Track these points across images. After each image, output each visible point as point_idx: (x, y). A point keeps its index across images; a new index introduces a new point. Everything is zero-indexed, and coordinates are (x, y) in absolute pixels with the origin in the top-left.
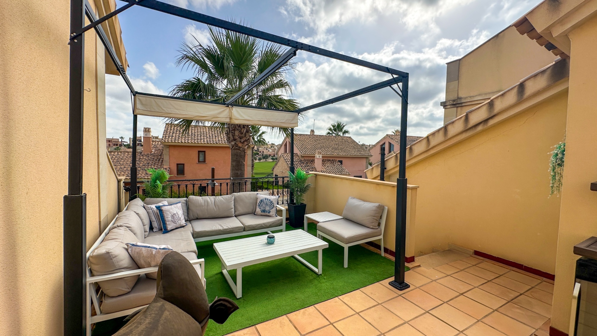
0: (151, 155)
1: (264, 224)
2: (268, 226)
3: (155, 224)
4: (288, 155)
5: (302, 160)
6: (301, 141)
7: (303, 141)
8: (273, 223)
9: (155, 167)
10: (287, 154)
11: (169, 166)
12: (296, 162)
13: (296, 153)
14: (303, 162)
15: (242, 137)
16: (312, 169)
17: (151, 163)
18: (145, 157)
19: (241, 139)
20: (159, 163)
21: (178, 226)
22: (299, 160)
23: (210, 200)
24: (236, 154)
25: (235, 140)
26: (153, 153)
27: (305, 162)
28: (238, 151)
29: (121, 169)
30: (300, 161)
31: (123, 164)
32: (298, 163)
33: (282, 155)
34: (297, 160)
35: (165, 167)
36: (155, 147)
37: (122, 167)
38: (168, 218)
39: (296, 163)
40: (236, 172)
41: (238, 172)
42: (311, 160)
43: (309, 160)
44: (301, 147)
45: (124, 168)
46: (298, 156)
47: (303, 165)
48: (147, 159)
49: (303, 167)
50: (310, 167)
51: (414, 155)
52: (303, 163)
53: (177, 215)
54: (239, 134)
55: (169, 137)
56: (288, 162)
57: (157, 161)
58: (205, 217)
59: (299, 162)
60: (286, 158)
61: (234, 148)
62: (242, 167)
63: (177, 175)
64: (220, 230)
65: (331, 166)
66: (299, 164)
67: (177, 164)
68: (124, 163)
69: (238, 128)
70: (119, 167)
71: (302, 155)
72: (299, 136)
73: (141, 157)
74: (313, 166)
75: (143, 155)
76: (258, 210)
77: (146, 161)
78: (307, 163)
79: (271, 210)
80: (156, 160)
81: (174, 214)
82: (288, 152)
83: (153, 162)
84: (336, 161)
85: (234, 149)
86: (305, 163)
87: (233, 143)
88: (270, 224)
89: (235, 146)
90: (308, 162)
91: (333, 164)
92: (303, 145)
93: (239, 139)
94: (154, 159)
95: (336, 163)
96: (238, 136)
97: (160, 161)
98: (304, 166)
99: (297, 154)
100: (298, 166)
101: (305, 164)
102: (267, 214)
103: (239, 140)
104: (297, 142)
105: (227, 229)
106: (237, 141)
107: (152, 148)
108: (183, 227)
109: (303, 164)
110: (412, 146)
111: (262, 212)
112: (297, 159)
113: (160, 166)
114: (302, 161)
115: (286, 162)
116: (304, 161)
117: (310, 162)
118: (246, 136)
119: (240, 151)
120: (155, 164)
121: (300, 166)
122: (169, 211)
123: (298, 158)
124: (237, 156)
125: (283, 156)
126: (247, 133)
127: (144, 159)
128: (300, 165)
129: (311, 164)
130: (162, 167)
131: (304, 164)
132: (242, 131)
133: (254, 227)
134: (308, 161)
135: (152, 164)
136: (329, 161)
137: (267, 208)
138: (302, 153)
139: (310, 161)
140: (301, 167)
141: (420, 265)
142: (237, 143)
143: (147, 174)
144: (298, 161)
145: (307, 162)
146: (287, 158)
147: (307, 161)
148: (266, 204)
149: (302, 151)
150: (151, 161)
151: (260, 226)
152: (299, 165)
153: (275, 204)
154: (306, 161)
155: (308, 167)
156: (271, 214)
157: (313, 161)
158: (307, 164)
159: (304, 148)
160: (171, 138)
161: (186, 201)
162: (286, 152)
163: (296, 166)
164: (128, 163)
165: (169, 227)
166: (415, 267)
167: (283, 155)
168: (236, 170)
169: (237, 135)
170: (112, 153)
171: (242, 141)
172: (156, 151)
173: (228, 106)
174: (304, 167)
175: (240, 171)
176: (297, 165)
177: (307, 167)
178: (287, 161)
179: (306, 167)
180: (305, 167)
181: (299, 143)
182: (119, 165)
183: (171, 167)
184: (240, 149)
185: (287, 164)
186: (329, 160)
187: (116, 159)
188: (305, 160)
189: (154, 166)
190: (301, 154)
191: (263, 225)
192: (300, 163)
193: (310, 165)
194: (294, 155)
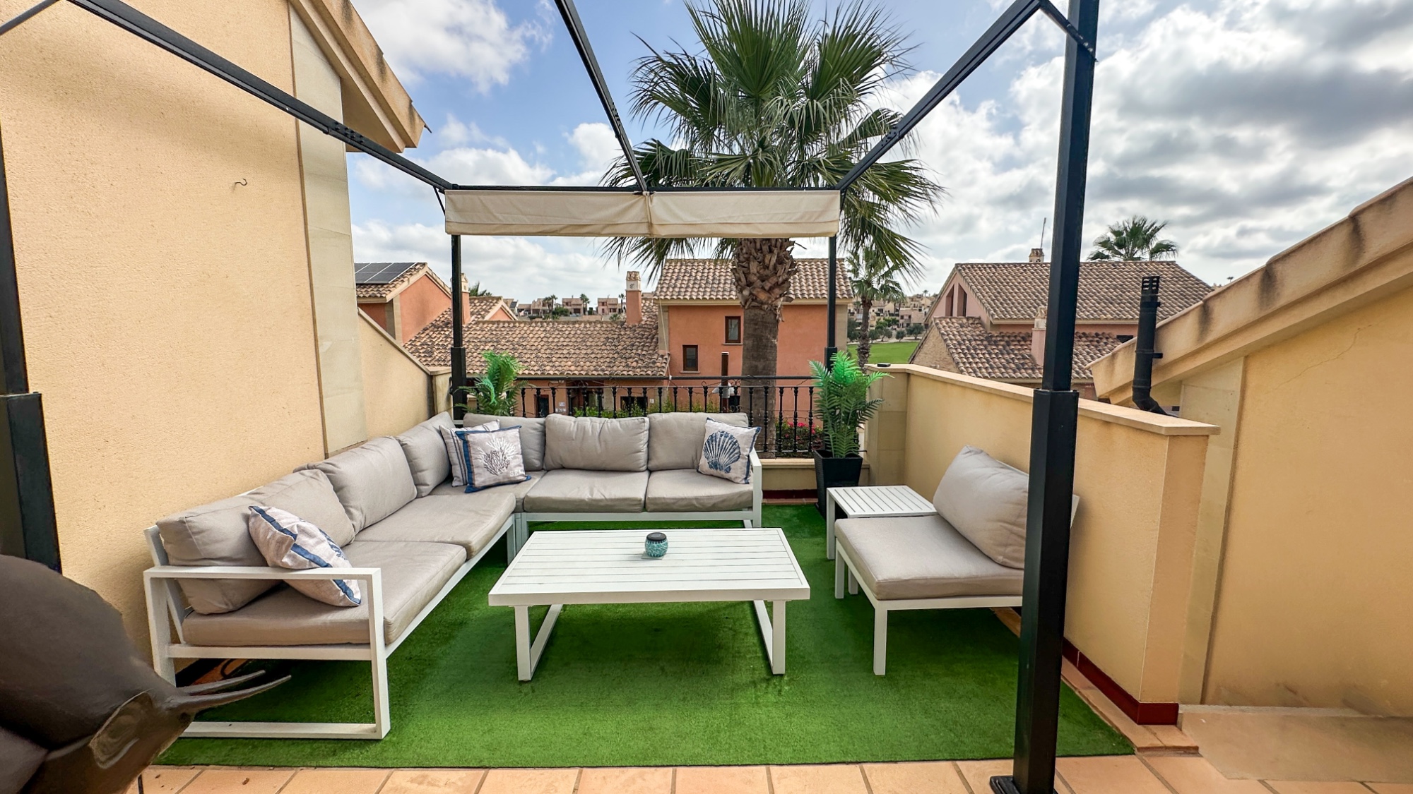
0: (639, 327)
1: (697, 499)
2: (710, 505)
3: (457, 471)
4: (953, 323)
5: (992, 336)
6: (996, 282)
7: (1002, 283)
8: (723, 501)
9: (644, 353)
10: (948, 320)
11: (669, 350)
12: (975, 340)
13: (977, 316)
14: (995, 341)
15: (766, 276)
16: (1022, 361)
17: (637, 343)
18: (628, 333)
19: (763, 281)
20: (653, 344)
21: (501, 479)
22: (985, 335)
23: (592, 426)
24: (753, 320)
25: (749, 284)
26: (643, 323)
27: (1000, 341)
28: (757, 311)
29: (586, 356)
30: (986, 338)
31: (591, 346)
32: (979, 342)
33: (933, 323)
34: (978, 336)
35: (661, 352)
36: (648, 312)
37: (589, 351)
38: (479, 459)
39: (973, 343)
40: (754, 363)
41: (756, 363)
42: (1021, 335)
43: (1015, 337)
44: (993, 300)
45: (592, 353)
46: (982, 325)
47: (993, 349)
48: (631, 335)
49: (994, 356)
50: (1016, 355)
51: (1282, 302)
52: (996, 343)
53: (500, 454)
54: (758, 268)
55: (668, 288)
56: (949, 342)
57: (649, 340)
58: (576, 465)
59: (982, 341)
60: (946, 331)
61: (748, 304)
62: (768, 351)
63: (684, 370)
64: (582, 501)
65: (1088, 353)
66: (982, 347)
67: (685, 347)
68: (593, 344)
69: (755, 254)
70: (584, 352)
71: (995, 322)
72: (990, 268)
73: (622, 333)
74: (1028, 351)
75: (625, 328)
76: (704, 463)
77: (629, 340)
78: (1008, 344)
79: (732, 466)
80: (647, 338)
81: (494, 453)
82: (955, 314)
83: (640, 343)
84: (1107, 338)
85: (749, 308)
86: (1002, 343)
87: (746, 293)
88: (713, 502)
89: (750, 300)
90: (1013, 341)
91: (1096, 347)
92: (999, 293)
93: (759, 283)
94: (643, 335)
95: (1106, 344)
96: (758, 275)
97: (654, 340)
98: (997, 351)
99: (979, 318)
100: (979, 352)
101: (1000, 347)
102: (723, 473)
103: (758, 285)
104: (982, 286)
105: (601, 500)
106: (754, 288)
107: (643, 314)
108: (518, 482)
109: (994, 347)
110: (1274, 266)
111: (711, 467)
112: (978, 333)
113: (651, 350)
114: (994, 339)
115: (945, 340)
116: (999, 339)
117: (1019, 341)
118: (776, 273)
119: (762, 313)
120: (644, 346)
121: (984, 351)
122: (481, 444)
123: (981, 329)
124: (756, 324)
125: (937, 324)
126: (779, 267)
127: (626, 337)
128: (986, 349)
129: (1022, 345)
130: (656, 353)
131: (997, 345)
132: (767, 261)
133: (668, 504)
134: (1012, 338)
135: (639, 346)
136: (1084, 339)
137: (724, 459)
138: (992, 315)
139: (1019, 338)
140: (987, 356)
141: (1196, 748)
142: (754, 292)
143: (627, 366)
144: (982, 338)
145: (1007, 342)
146: (948, 329)
147: (1009, 337)
148: (723, 449)
149: (995, 311)
150: (638, 340)
151: (684, 503)
152: (981, 350)
153: (744, 450)
154: (1006, 339)
155: (1008, 354)
156: (732, 475)
157: (1027, 338)
158: (1009, 345)
159: (1001, 303)
160: (671, 289)
161: (544, 425)
162: (952, 315)
163: (972, 351)
164: (599, 343)
165: (478, 481)
166: (1166, 748)
167: (938, 321)
168: (754, 358)
169: (755, 271)
170: (577, 326)
171: (768, 285)
172: (649, 319)
173: (641, 194)
174: (996, 354)
175: (762, 360)
176: (975, 350)
177: (1007, 356)
178: (945, 337)
179: (1002, 354)
180: (1000, 356)
181: (990, 289)
182: (585, 347)
183: (672, 352)
184: (763, 306)
185: (948, 346)
186: (1084, 334)
187: (582, 336)
188: (1003, 337)
189: (642, 350)
190: (991, 318)
191: (695, 502)
192: (985, 343)
193: (1019, 350)
194: (971, 322)
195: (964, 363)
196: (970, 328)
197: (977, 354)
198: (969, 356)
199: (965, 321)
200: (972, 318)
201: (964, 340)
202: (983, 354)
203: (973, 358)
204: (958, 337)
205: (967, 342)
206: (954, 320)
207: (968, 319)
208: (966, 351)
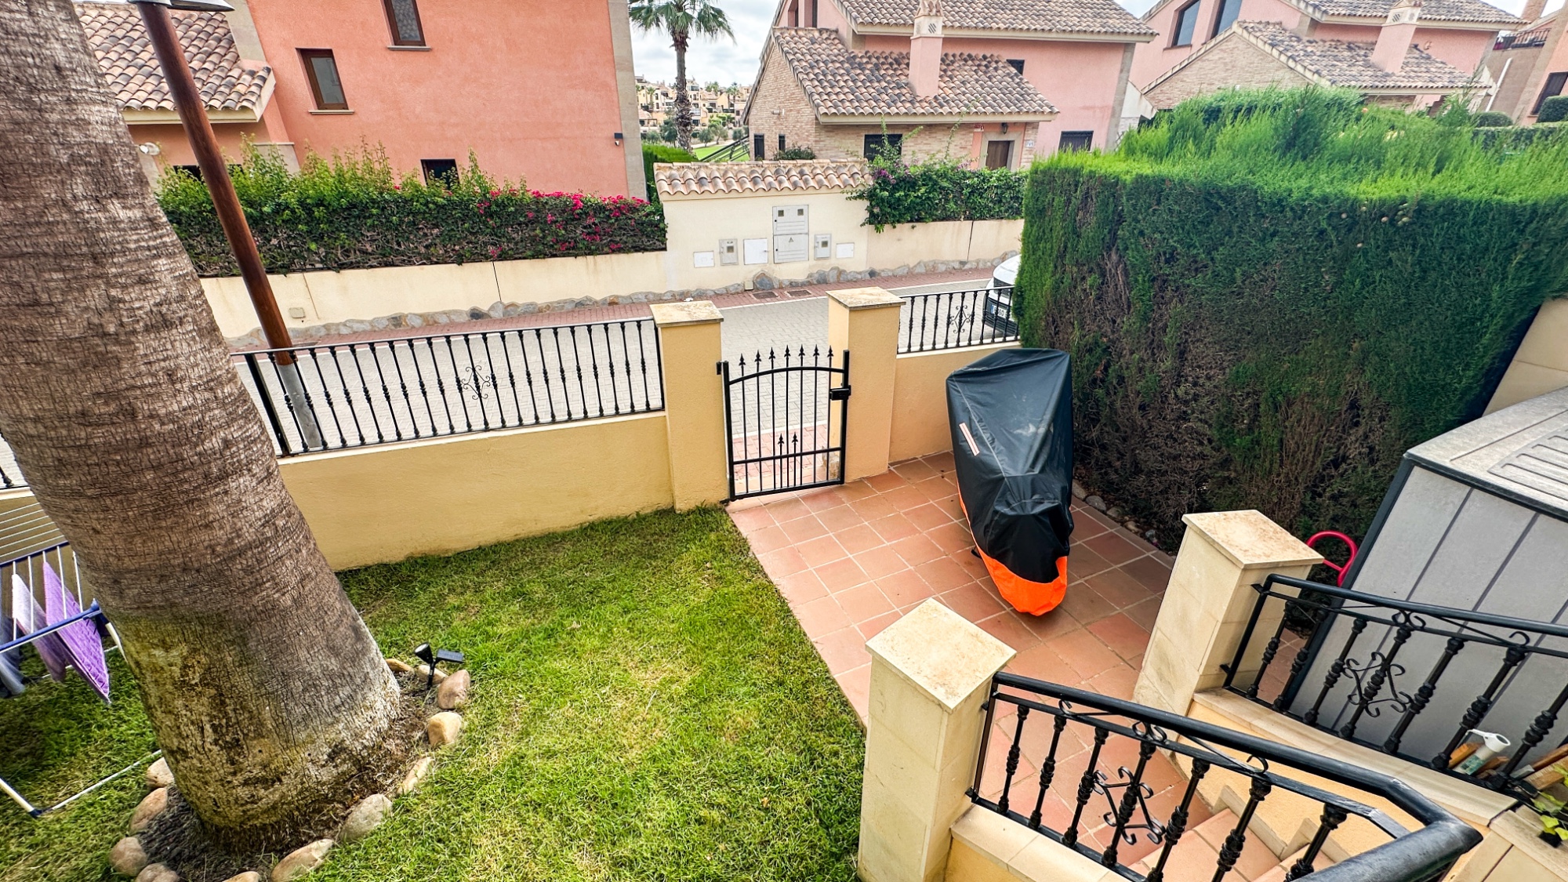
4: (800, 36)
5: (855, 57)
10: (793, 32)
11: (268, 59)
12: (833, 62)
13: (833, 28)
14: (860, 64)
16: (897, 91)
22: (846, 55)
27: (867, 63)
30: (848, 59)
32: (838, 65)
33: (773, 40)
34: (836, 55)
35: (250, 65)
39: (830, 66)
42: (894, 56)
43: (886, 58)
46: (842, 40)
47: (858, 74)
49: (860, 84)
50: (888, 82)
52: (861, 66)
56: (796, 63)
59: (842, 62)
60: (791, 49)
63: (318, 113)
65: (977, 81)
66: (842, 71)
74: (903, 77)
78: (877, 67)
82: (801, 24)
84: (997, 62)
86: (869, 66)
90: (883, 64)
91: (985, 73)
95: (996, 69)
98: (863, 78)
99: (837, 31)
100: (839, 78)
101: (867, 72)
109: (859, 71)
112: (836, 51)
113: (228, 61)
114: (858, 60)
115: (791, 62)
116: (865, 60)
117: (891, 64)
120: (209, 54)
121: (846, 78)
123: (840, 46)
125: (777, 38)
128: (848, 74)
129: (895, 70)
131: (863, 69)
134: (882, 60)
136: (970, 62)
138: (855, 18)
139: (890, 60)
144: (842, 59)
145: (876, 65)
146: (793, 45)
147: (877, 58)
149: (858, 13)
150: (196, 43)
152: (841, 75)
154: (874, 60)
155: (879, 82)
157: (901, 62)
158: (878, 70)
162: (797, 25)
163: (830, 77)
174: (862, 81)
176: (833, 75)
177: (876, 84)
178: (791, 57)
179: (871, 81)
183: (276, 64)
185: (795, 69)
186: (970, 56)
188: (870, 58)
189: (204, 61)
190: (853, 26)
192: (846, 65)
193: (891, 76)
194: (825, 36)
195: (820, 94)
196: (824, 46)
197: (837, 82)
198: (826, 84)
199: (817, 34)
200: (827, 30)
201: (817, 62)
202: (845, 81)
203: (832, 87)
204: (808, 57)
205: (822, 64)
206: (801, 33)
207: (821, 31)
208: (821, 77)
